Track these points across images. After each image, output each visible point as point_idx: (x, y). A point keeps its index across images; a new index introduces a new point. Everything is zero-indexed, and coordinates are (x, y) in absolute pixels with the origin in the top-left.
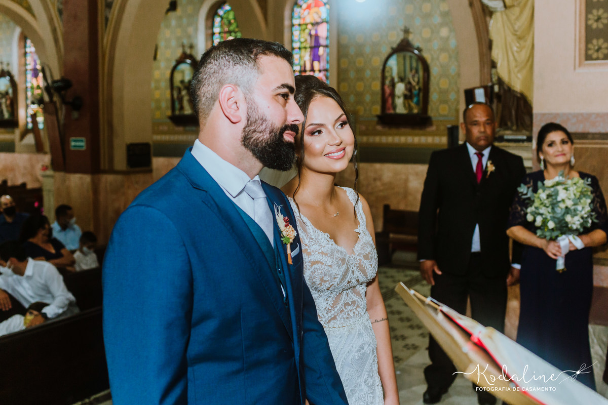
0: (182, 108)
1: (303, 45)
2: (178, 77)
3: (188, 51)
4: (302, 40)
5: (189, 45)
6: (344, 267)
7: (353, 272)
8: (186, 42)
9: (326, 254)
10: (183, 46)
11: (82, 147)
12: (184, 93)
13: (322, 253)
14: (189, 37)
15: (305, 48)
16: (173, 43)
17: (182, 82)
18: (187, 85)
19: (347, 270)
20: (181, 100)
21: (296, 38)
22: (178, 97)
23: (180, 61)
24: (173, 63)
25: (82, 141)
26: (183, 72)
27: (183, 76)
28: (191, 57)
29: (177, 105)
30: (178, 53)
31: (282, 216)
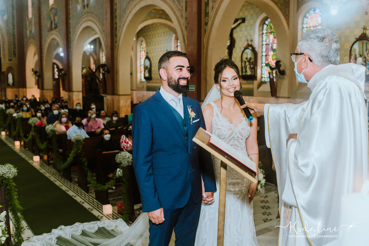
0: (246, 71)
2: (245, 56)
3: (250, 43)
5: (251, 40)
6: (231, 132)
7: (236, 134)
8: (249, 38)
9: (223, 126)
10: (248, 40)
11: (193, 90)
12: (247, 64)
13: (222, 126)
14: (251, 35)
16: (243, 39)
17: (247, 58)
18: (249, 60)
19: (232, 133)
20: (246, 67)
22: (244, 66)
23: (246, 48)
24: (243, 49)
25: (193, 87)
26: (247, 53)
27: (247, 56)
28: (251, 46)
29: (244, 70)
30: (245, 44)
31: (191, 109)
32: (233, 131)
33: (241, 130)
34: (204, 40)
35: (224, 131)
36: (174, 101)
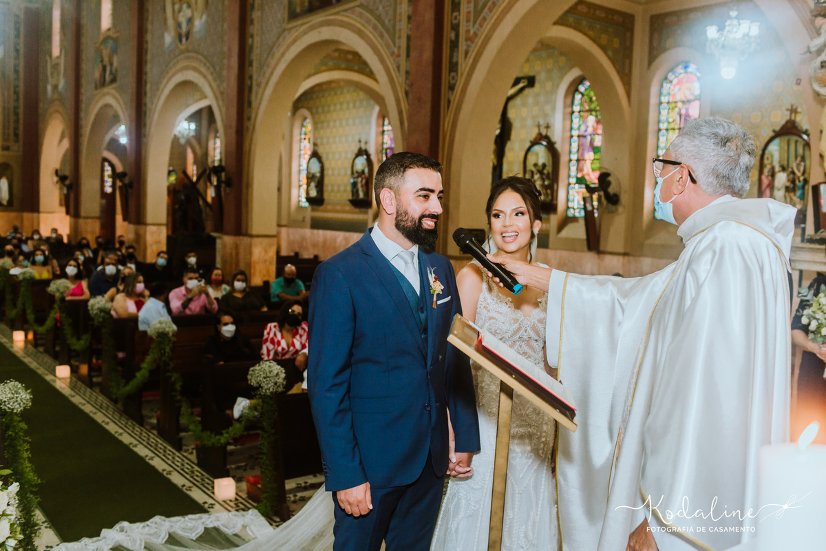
1: (672, 126)
2: (531, 160)
3: (544, 132)
4: (671, 120)
5: (546, 125)
6: (516, 326)
7: (526, 331)
8: (542, 122)
10: (539, 126)
12: (537, 176)
13: (498, 312)
14: (546, 116)
15: (674, 129)
16: (529, 122)
17: (535, 165)
18: (540, 168)
21: (663, 118)
23: (534, 143)
24: (528, 144)
26: (537, 154)
27: (537, 159)
28: (547, 138)
30: (533, 134)
31: (433, 275)
32: (520, 324)
33: (536, 322)
34: (446, 124)
35: (503, 325)
36: (402, 258)
